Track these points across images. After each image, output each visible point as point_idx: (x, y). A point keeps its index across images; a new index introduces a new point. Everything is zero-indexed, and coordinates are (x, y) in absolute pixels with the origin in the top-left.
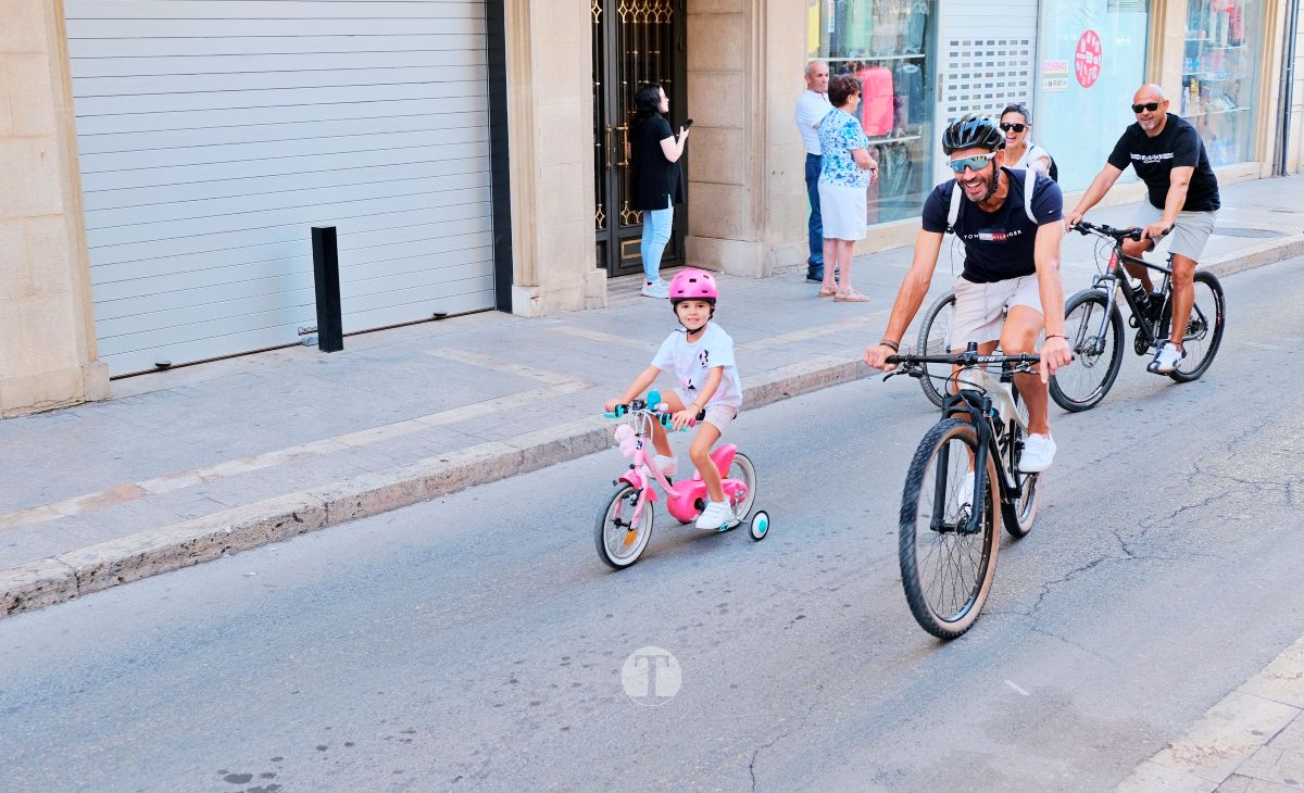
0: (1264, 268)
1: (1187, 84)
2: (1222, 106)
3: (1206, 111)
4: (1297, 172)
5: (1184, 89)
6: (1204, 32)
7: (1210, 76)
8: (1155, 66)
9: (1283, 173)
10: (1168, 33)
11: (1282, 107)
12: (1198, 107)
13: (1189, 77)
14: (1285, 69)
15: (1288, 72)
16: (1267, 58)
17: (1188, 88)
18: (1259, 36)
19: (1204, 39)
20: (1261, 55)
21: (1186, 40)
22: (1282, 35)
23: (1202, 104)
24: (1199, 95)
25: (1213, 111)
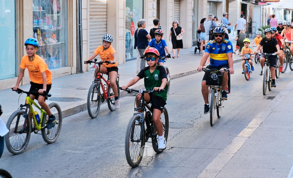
0: (74, 116)
1: (35, 31)
2: (52, 41)
3: (45, 43)
4: (87, 71)
5: (34, 33)
6: (41, 8)
7: (46, 28)
8: (20, 23)
9: (81, 71)
10: (25, 7)
11: (78, 41)
12: (41, 42)
13: (36, 27)
14: (78, 25)
15: (80, 26)
16: (70, 19)
17: (36, 33)
18: (66, 10)
19: (42, 10)
20: (68, 18)
21: (33, 11)
22: (76, 9)
23: (43, 40)
24: (42, 36)
25: (48, 43)
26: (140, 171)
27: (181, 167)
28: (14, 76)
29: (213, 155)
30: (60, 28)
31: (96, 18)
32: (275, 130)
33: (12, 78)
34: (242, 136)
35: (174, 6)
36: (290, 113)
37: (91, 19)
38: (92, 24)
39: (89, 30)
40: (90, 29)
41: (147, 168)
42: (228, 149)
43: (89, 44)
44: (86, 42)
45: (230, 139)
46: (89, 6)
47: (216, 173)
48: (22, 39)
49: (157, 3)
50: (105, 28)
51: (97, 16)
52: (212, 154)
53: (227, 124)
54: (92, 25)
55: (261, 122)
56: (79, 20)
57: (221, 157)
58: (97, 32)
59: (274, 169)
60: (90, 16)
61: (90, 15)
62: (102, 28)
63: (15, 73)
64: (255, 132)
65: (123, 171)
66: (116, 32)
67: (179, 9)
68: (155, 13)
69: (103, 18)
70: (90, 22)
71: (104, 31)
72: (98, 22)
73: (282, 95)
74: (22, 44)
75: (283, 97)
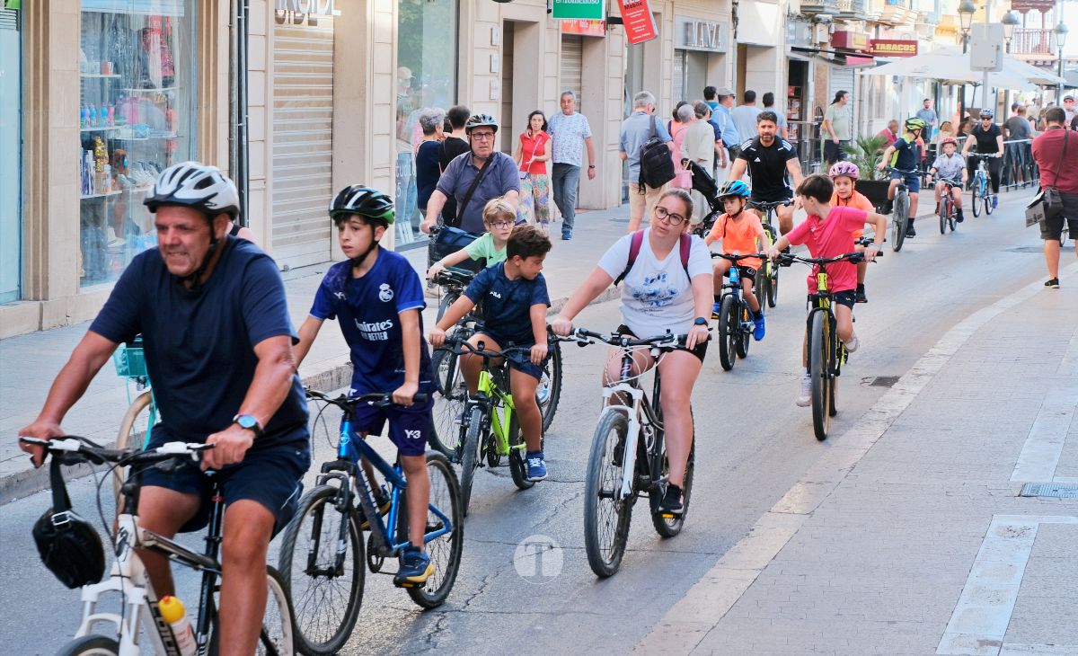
1: (88, 144)
2: (146, 181)
3: (121, 186)
5: (85, 153)
6: (110, 65)
7: (125, 134)
8: (36, 115)
10: (54, 63)
12: (109, 181)
13: (91, 132)
14: (235, 126)
15: (240, 129)
16: (208, 107)
17: (90, 152)
18: (194, 73)
19: (111, 74)
20: (200, 102)
21: (82, 75)
22: (227, 72)
23: (115, 177)
24: (110, 163)
25: (133, 188)
26: (441, 627)
27: (579, 612)
28: (13, 297)
29: (689, 573)
30: (172, 135)
31: (297, 104)
32: (899, 489)
33: (7, 304)
34: (786, 511)
35: (564, 64)
36: (947, 432)
37: (279, 104)
38: (281, 122)
39: (271, 145)
40: (277, 139)
41: (465, 615)
42: (739, 552)
43: (271, 191)
44: (260, 185)
45: (746, 520)
46: (272, 61)
47: (699, 636)
48: (43, 172)
49: (504, 55)
50: (326, 138)
51: (300, 95)
52: (686, 571)
53: (735, 468)
54: (283, 128)
55: (851, 463)
56: (239, 110)
57: (715, 581)
58: (299, 149)
59: (894, 622)
60: (275, 95)
61: (277, 93)
62: (314, 138)
63: (16, 288)
64: (832, 496)
65: (384, 624)
66: (364, 151)
67: (578, 77)
68: (496, 89)
69: (319, 104)
70: (276, 116)
71: (323, 148)
72: (302, 115)
73: (924, 372)
74: (43, 187)
75: (925, 378)
